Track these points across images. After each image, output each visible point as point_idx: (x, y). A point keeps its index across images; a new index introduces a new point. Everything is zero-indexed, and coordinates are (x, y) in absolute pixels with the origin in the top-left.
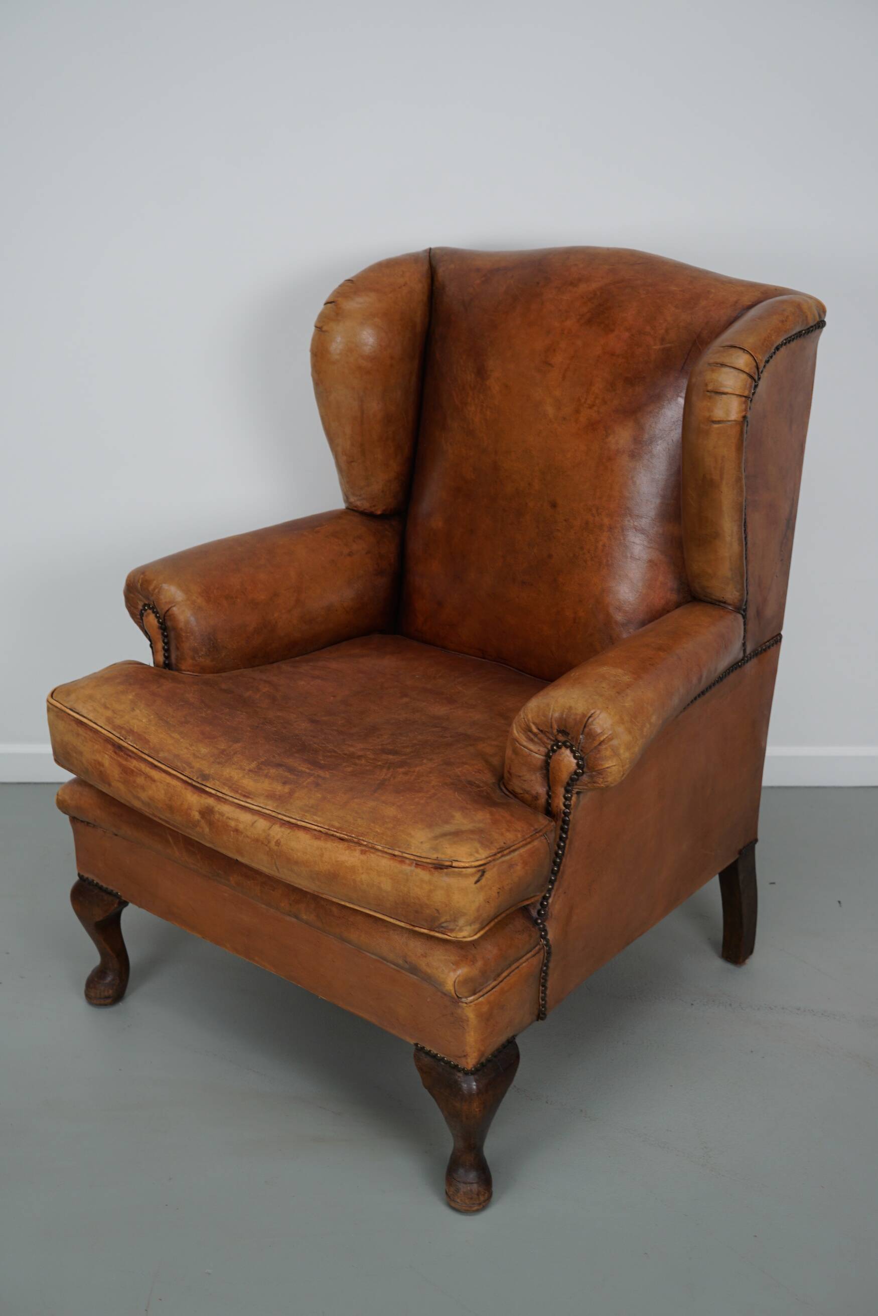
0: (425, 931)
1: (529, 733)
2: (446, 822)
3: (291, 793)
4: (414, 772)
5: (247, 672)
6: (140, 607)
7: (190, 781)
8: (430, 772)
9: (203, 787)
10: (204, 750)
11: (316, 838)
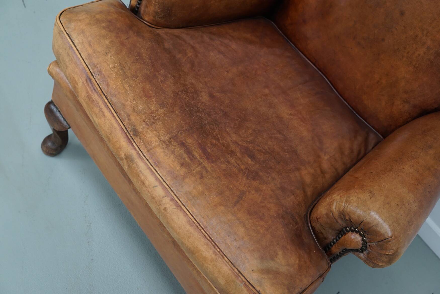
4: (262, 190)
7: (126, 131)
8: (271, 196)
9: (132, 141)
10: (140, 106)
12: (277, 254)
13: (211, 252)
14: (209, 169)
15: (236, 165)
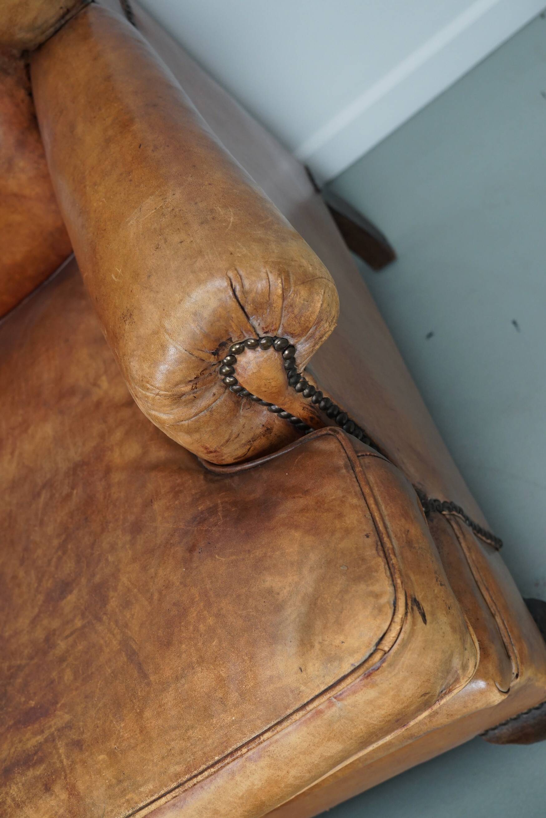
0: (426, 713)
4: (128, 590)
8: (144, 568)
12: (270, 591)
13: (251, 766)
14: (67, 717)
15: (71, 640)
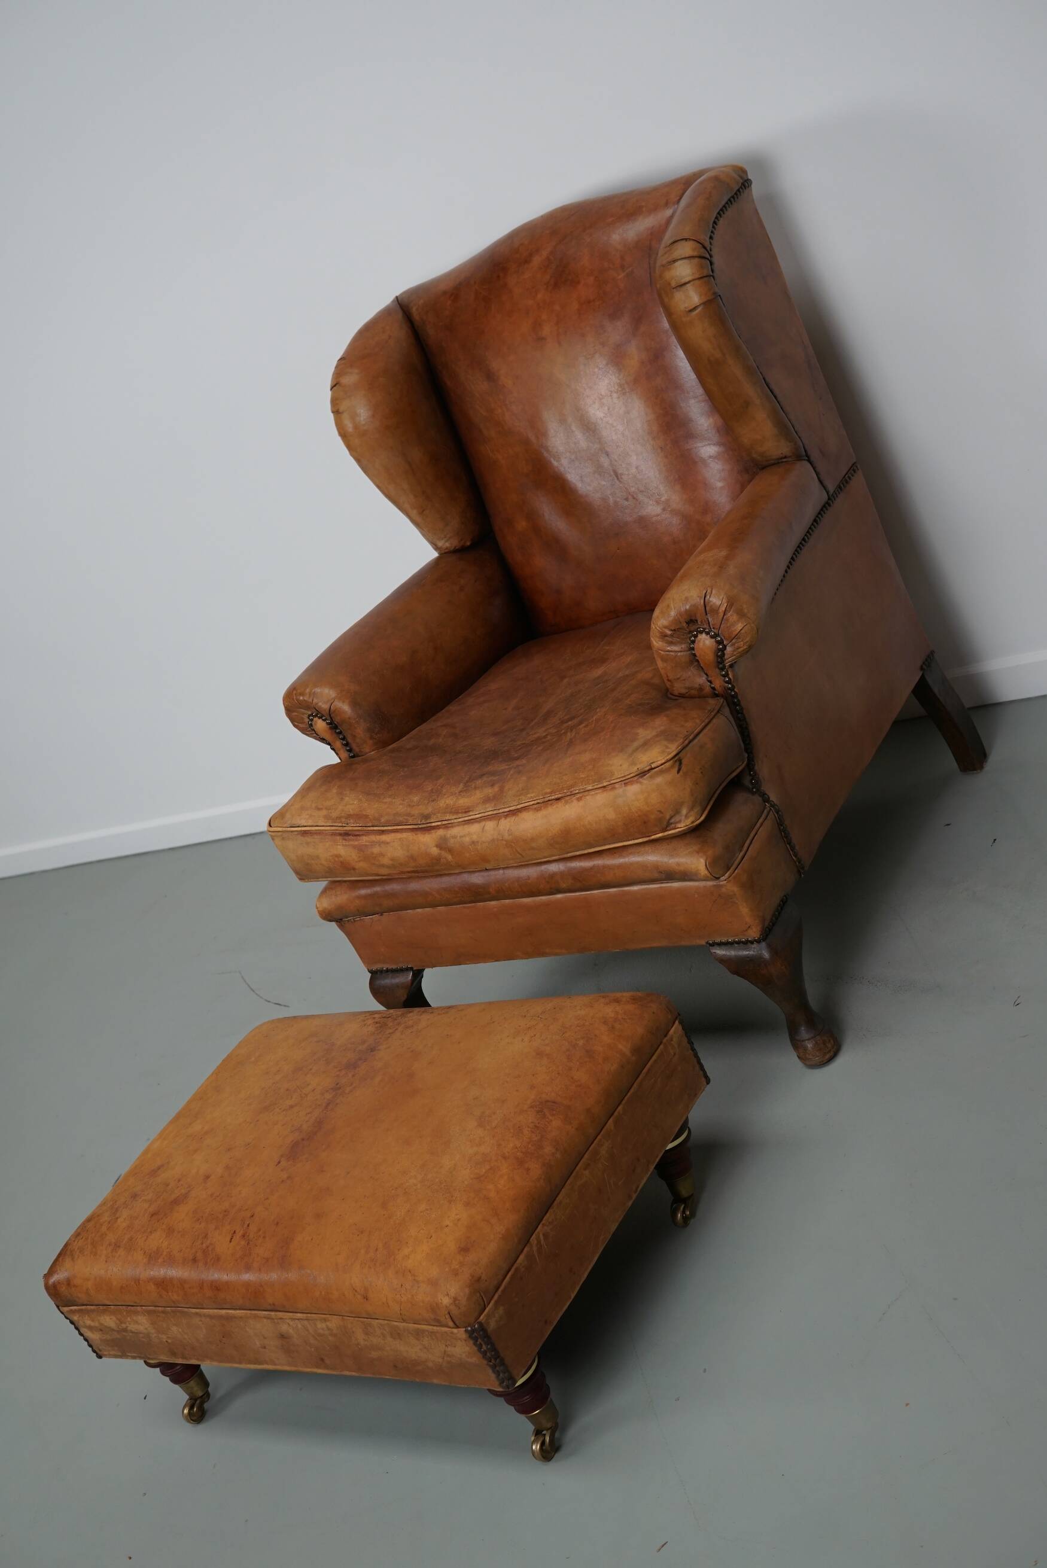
0: (660, 835)
1: (666, 638)
2: (633, 740)
3: (502, 789)
4: (592, 721)
5: (424, 727)
6: (307, 720)
7: (416, 827)
8: (605, 715)
10: (416, 799)
11: (538, 811)
14: (525, 762)
15: (554, 737)
